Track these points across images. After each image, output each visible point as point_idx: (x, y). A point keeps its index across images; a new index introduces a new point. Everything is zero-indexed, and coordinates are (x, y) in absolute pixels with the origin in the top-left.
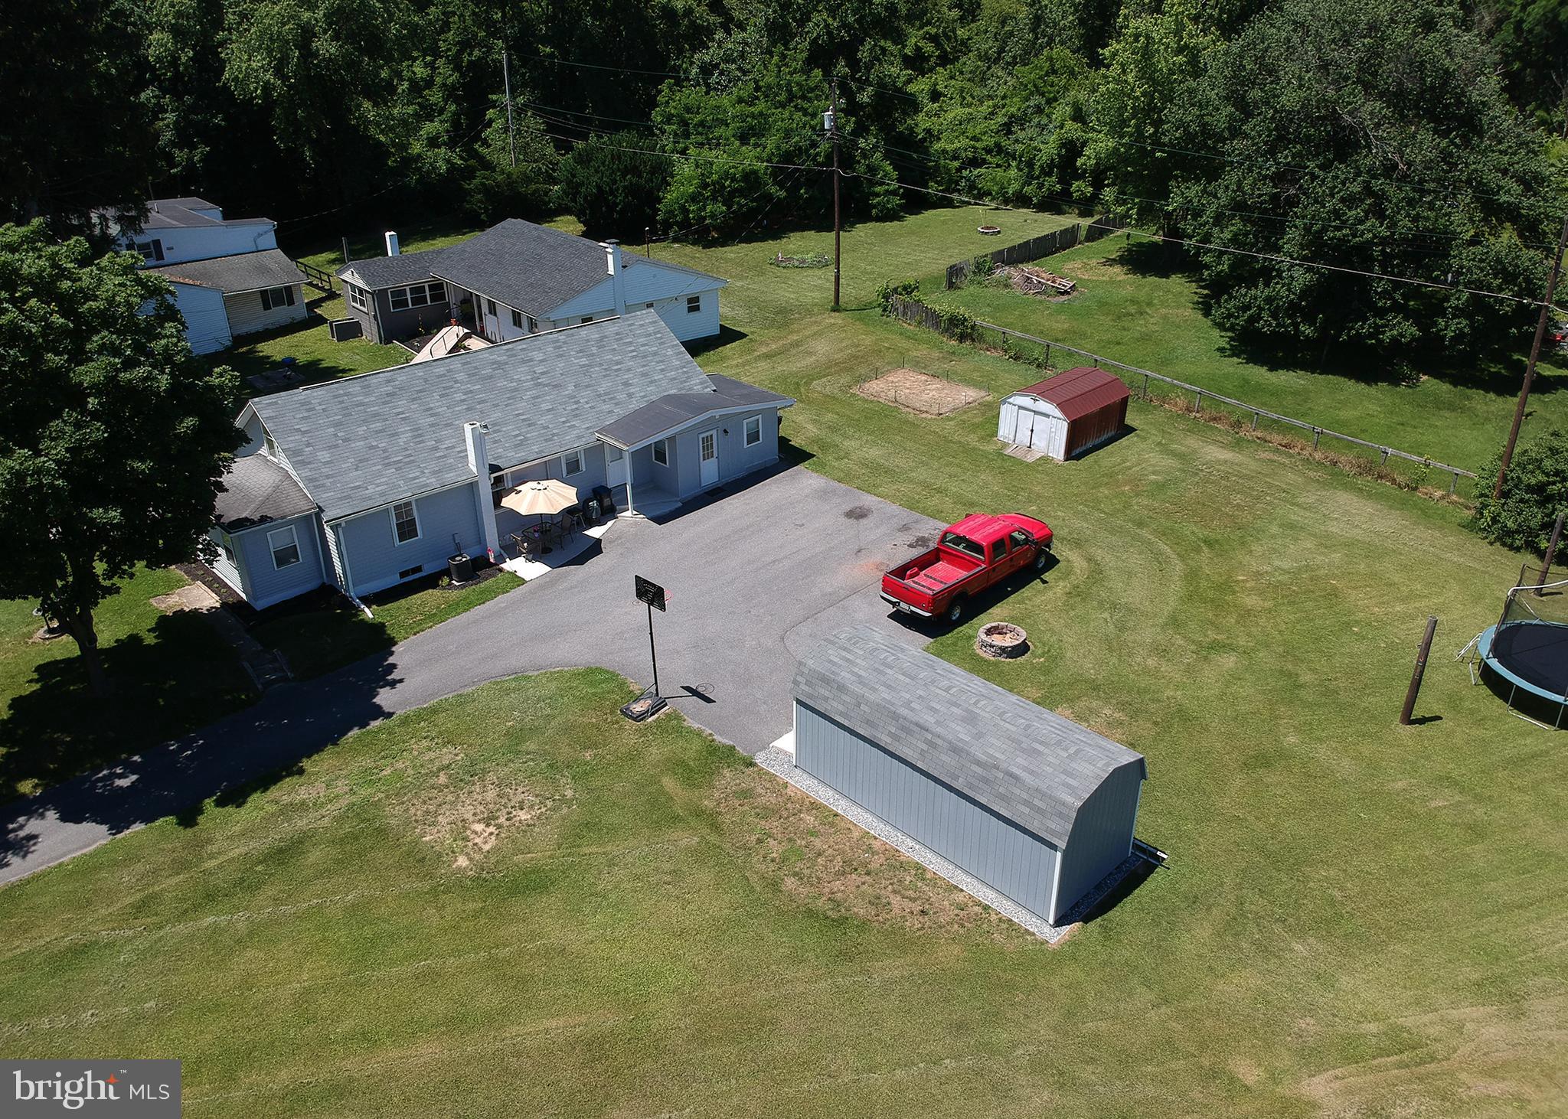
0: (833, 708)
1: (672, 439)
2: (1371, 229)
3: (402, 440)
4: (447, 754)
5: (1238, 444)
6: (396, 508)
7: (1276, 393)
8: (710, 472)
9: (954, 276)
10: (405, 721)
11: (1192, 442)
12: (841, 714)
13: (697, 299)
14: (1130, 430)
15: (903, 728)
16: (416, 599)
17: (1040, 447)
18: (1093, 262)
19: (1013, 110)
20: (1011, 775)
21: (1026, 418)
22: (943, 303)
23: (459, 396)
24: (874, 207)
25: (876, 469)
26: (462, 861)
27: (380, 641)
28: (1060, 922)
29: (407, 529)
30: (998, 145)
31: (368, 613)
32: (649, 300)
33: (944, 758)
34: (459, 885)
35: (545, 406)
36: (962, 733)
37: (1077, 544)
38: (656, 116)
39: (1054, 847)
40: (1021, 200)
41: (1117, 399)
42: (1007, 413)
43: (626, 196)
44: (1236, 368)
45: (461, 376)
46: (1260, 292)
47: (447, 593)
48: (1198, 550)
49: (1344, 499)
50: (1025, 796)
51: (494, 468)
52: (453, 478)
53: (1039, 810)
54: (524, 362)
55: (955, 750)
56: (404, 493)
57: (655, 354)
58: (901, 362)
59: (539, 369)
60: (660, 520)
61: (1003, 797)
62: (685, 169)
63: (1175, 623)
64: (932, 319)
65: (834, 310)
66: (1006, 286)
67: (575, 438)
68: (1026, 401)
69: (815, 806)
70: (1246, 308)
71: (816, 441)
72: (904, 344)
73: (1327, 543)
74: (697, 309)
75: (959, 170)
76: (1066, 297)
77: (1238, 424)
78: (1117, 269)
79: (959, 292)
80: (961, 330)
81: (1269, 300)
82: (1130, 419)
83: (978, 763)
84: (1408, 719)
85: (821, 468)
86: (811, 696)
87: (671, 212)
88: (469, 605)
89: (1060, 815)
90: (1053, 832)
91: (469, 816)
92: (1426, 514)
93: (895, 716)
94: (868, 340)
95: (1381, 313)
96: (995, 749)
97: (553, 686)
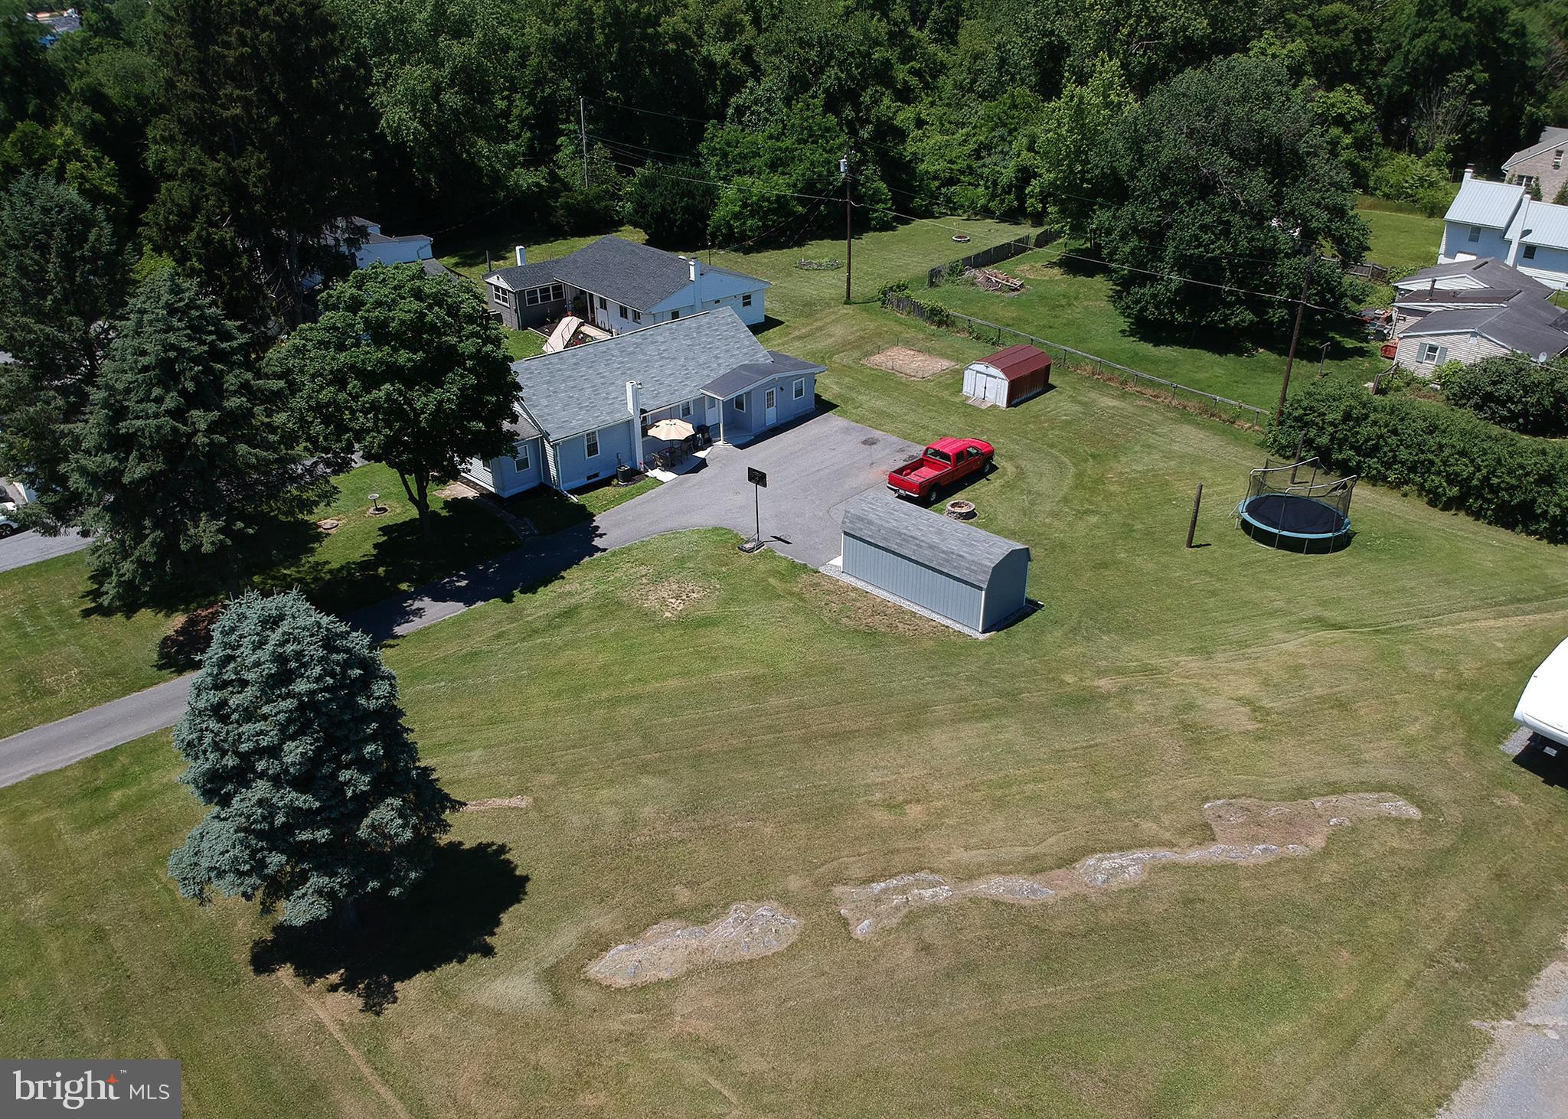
0: (864, 533)
1: (748, 394)
2: (1220, 248)
3: (588, 392)
4: (643, 570)
5: (1124, 396)
6: (588, 435)
7: (1155, 362)
8: (771, 416)
9: (934, 276)
10: (614, 554)
11: (1093, 395)
12: (869, 536)
13: (749, 297)
14: (1052, 387)
15: (904, 540)
16: (600, 491)
17: (991, 398)
18: (1038, 265)
19: (982, 138)
20: (960, 556)
21: (982, 380)
22: (926, 298)
23: (616, 365)
24: (873, 219)
25: (881, 414)
26: (667, 614)
27: (585, 516)
28: (984, 632)
29: (592, 449)
30: (969, 167)
31: (574, 499)
32: (717, 298)
33: (926, 552)
34: (668, 623)
35: (668, 372)
36: (936, 540)
37: (1011, 458)
38: (703, 148)
39: (981, 589)
40: (986, 213)
41: (1042, 365)
42: (969, 376)
43: (683, 215)
44: (1131, 344)
45: (615, 352)
46: (1147, 290)
47: (618, 489)
48: (1086, 461)
49: (1187, 429)
51: (643, 411)
52: (620, 417)
53: (973, 572)
54: (652, 343)
55: (931, 547)
56: (593, 426)
57: (733, 337)
58: (896, 341)
59: (662, 348)
60: (742, 447)
61: (955, 568)
62: (729, 191)
63: (1065, 500)
64: (918, 310)
65: (846, 303)
66: (973, 284)
67: (688, 393)
68: (981, 368)
69: (855, 589)
70: (1138, 302)
71: (840, 396)
72: (898, 328)
73: (1168, 455)
74: (749, 303)
75: (939, 188)
76: (1016, 293)
77: (1124, 383)
78: (1056, 271)
79: (937, 289)
80: (939, 318)
81: (1154, 296)
82: (1052, 380)
83: (943, 552)
84: (1190, 545)
85: (844, 414)
86: (853, 529)
87: (718, 228)
88: (633, 496)
89: (984, 572)
90: (980, 581)
91: (666, 596)
92: (1237, 438)
93: (900, 534)
94: (872, 326)
95: (1230, 305)
96: (952, 545)
97: (696, 536)
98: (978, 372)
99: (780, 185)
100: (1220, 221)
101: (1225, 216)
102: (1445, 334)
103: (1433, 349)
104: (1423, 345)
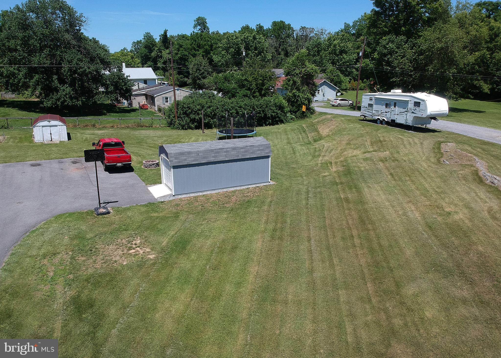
0: (190, 161)
12: (194, 161)
15: (216, 153)
17: (56, 139)
21: (47, 131)
26: (150, 256)
28: (270, 180)
39: (269, 156)
42: (37, 130)
50: (257, 149)
53: (262, 150)
55: (234, 149)
61: (252, 153)
68: (45, 123)
69: (196, 197)
83: (242, 148)
86: (179, 162)
89: (267, 147)
90: (268, 153)
91: (121, 253)
92: (161, 129)
93: (212, 151)
98: (43, 126)
103: (167, 98)
104: (163, 97)
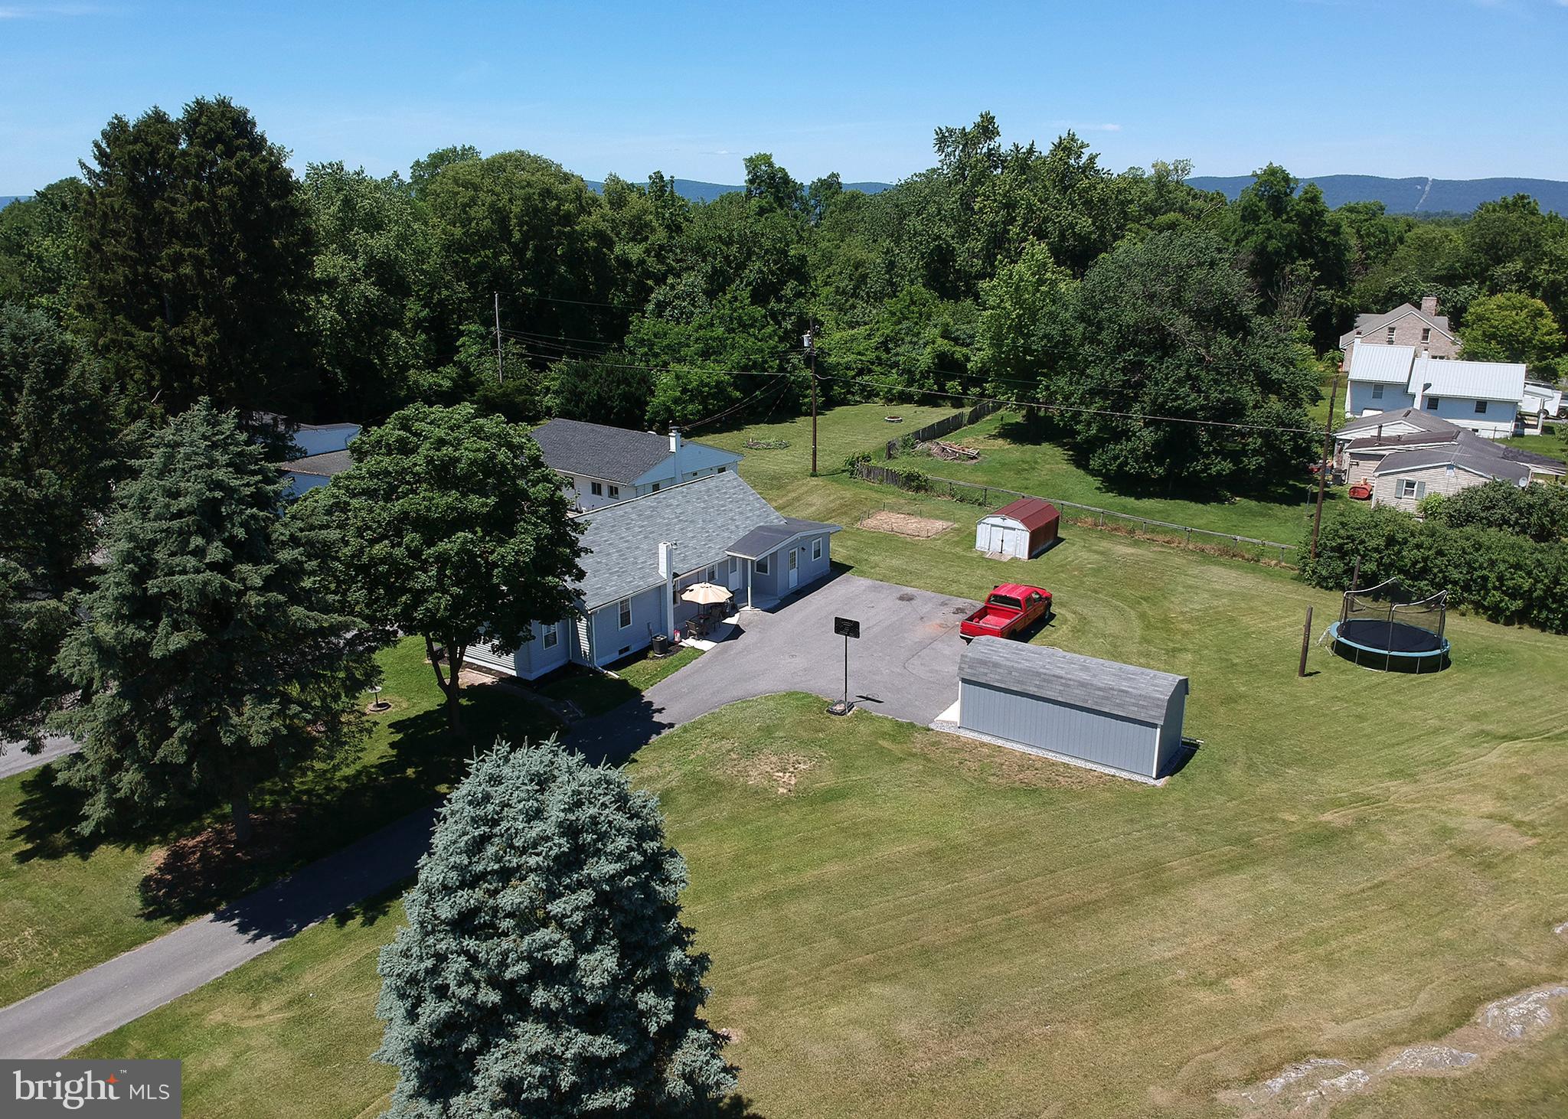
0: (992, 679)
1: (774, 555)
2: (1194, 401)
3: (615, 556)
4: (727, 745)
5: (1136, 543)
6: (622, 602)
7: (1146, 513)
8: (793, 578)
9: (890, 450)
10: (685, 730)
11: (1105, 545)
12: (998, 681)
13: (723, 470)
14: (1062, 540)
15: (1044, 680)
16: (640, 665)
17: (1010, 552)
18: (981, 438)
19: (887, 332)
20: (1123, 691)
21: (998, 534)
22: (901, 465)
23: (637, 529)
24: (805, 404)
25: (902, 572)
26: (781, 790)
27: (630, 694)
28: (1158, 777)
29: (625, 619)
30: (878, 358)
31: (613, 675)
32: (694, 471)
33: (1078, 692)
34: (787, 801)
35: (690, 535)
36: (1085, 676)
37: (1062, 605)
38: (629, 341)
39: (1155, 726)
40: (904, 398)
41: (1054, 517)
42: (983, 532)
44: (1110, 498)
45: (634, 516)
46: (1125, 446)
47: (657, 662)
48: (1139, 603)
49: (1216, 570)
50: (1133, 701)
51: (676, 575)
52: (652, 582)
53: (1143, 707)
54: (668, 506)
55: (1083, 685)
56: (628, 592)
57: (743, 500)
58: (881, 507)
59: (678, 511)
60: (773, 610)
61: (1118, 705)
62: (665, 379)
63: (1145, 640)
64: (893, 477)
65: (813, 475)
66: (929, 455)
67: (715, 554)
68: (997, 521)
69: (983, 744)
70: (1116, 458)
71: (850, 558)
72: (875, 495)
73: (1216, 594)
75: (854, 377)
76: (975, 461)
77: (1132, 532)
78: (1000, 442)
79: (896, 461)
80: (914, 483)
81: (1132, 451)
82: (1061, 534)
83: (1100, 689)
84: (1303, 673)
85: (862, 574)
86: (971, 676)
87: (657, 413)
88: (677, 668)
89: (1158, 706)
90: (1154, 717)
91: (769, 769)
92: (1269, 574)
93: (1039, 674)
94: (848, 495)
95: (1207, 455)
96: (1107, 680)
97: (771, 703)
98: (992, 525)
99: (717, 371)
100: (1189, 376)
101: (1194, 371)
102: (1421, 469)
103: (1410, 484)
104: (1400, 481)
